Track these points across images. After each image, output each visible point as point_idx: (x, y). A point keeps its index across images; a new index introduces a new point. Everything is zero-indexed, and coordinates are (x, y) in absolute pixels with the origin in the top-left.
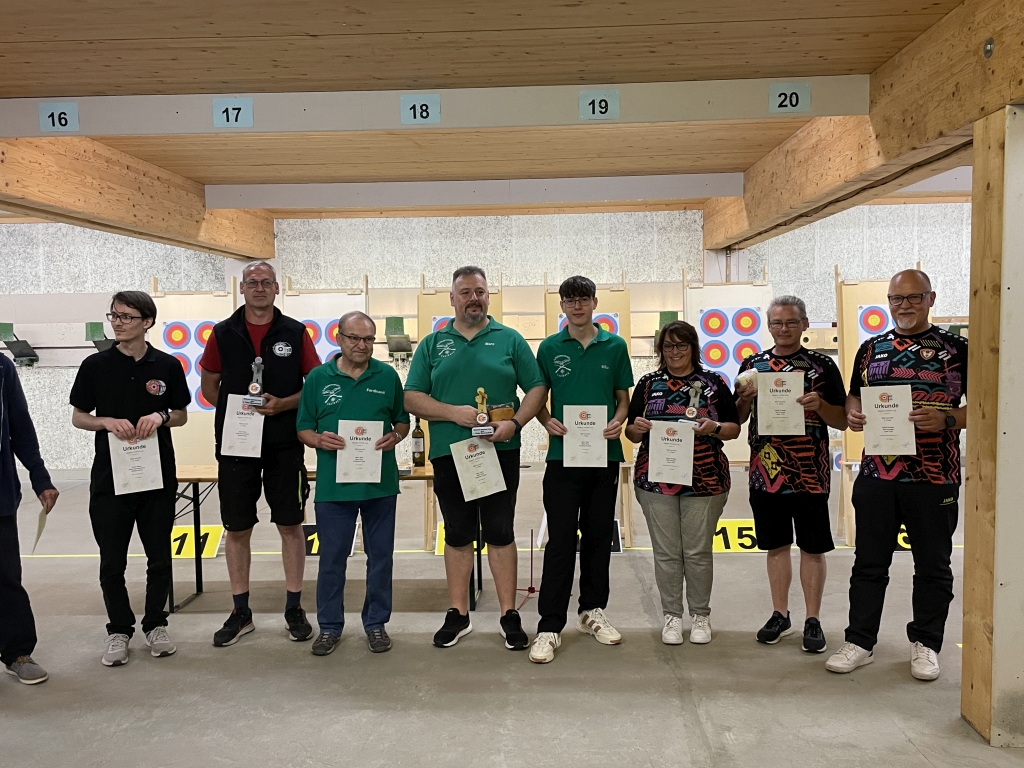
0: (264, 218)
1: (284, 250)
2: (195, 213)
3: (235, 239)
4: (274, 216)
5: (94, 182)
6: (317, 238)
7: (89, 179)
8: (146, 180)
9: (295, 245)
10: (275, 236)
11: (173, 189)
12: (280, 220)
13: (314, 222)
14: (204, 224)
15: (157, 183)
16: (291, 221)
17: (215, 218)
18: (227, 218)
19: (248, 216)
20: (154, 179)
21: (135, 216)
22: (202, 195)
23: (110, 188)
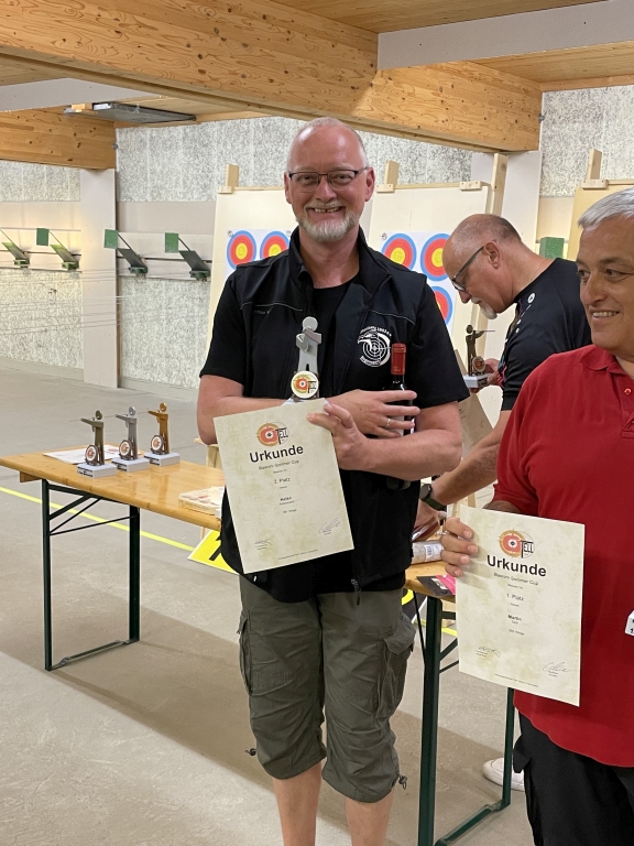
0: (518, 90)
1: (550, 138)
2: (349, 74)
3: (444, 117)
4: (542, 87)
5: (105, 15)
6: (599, 117)
7: (92, 10)
8: (236, 19)
9: (566, 129)
10: (540, 117)
11: (299, 36)
12: (551, 94)
13: (597, 93)
14: (370, 93)
15: (259, 24)
16: (566, 93)
17: (398, 84)
18: (428, 86)
19: (481, 86)
20: (252, 18)
21: (202, 72)
22: (370, 48)
23: (141, 25)
